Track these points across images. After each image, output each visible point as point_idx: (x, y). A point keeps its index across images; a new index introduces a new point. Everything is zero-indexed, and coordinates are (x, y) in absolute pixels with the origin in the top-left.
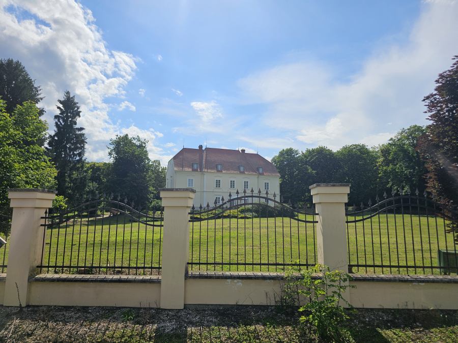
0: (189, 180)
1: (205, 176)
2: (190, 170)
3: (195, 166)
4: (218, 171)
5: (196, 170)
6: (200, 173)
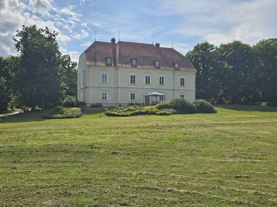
0: (103, 75)
1: (119, 72)
2: (104, 64)
3: (109, 61)
4: (133, 66)
5: (110, 65)
6: (114, 68)
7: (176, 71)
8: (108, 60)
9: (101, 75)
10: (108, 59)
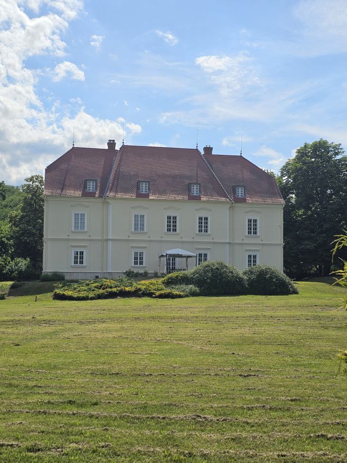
0: (76, 215)
1: (111, 207)
2: (79, 193)
3: (91, 187)
4: (140, 196)
5: (92, 195)
6: (100, 200)
7: (238, 205)
8: (90, 185)
9: (73, 215)
10: (90, 183)
